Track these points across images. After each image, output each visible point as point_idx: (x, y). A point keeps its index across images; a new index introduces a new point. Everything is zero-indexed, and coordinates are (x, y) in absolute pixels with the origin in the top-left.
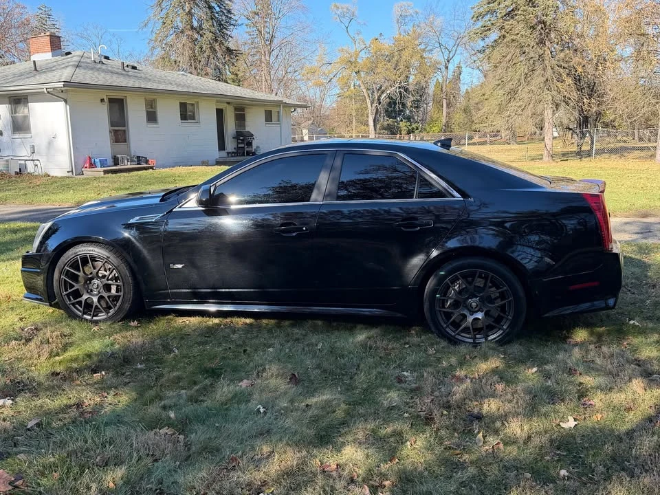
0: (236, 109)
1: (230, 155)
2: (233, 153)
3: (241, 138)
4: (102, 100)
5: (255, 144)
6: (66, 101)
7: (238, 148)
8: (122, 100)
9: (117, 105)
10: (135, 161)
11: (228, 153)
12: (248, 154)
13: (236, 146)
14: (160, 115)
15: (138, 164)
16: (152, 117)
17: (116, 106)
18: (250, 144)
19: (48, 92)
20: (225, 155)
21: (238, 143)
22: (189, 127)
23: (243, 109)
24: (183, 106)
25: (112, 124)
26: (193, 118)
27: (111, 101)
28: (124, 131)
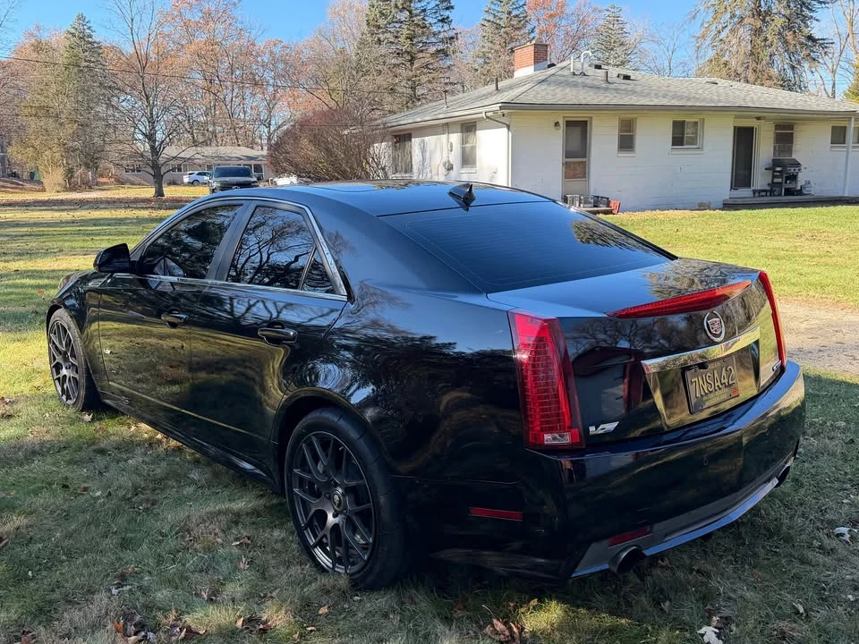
0: (778, 127)
1: (757, 194)
2: (763, 191)
3: (778, 169)
4: (557, 124)
5: (802, 179)
6: (508, 127)
7: (773, 184)
8: (586, 122)
9: (578, 129)
10: (590, 203)
11: (754, 192)
12: (789, 192)
13: (770, 181)
14: (639, 140)
15: (595, 206)
16: (626, 143)
17: (577, 131)
18: (794, 178)
19: (488, 117)
20: (751, 194)
21: (774, 177)
22: (685, 156)
23: (791, 127)
24: (679, 127)
25: (568, 154)
26: (693, 141)
27: (569, 124)
28: (584, 163)
